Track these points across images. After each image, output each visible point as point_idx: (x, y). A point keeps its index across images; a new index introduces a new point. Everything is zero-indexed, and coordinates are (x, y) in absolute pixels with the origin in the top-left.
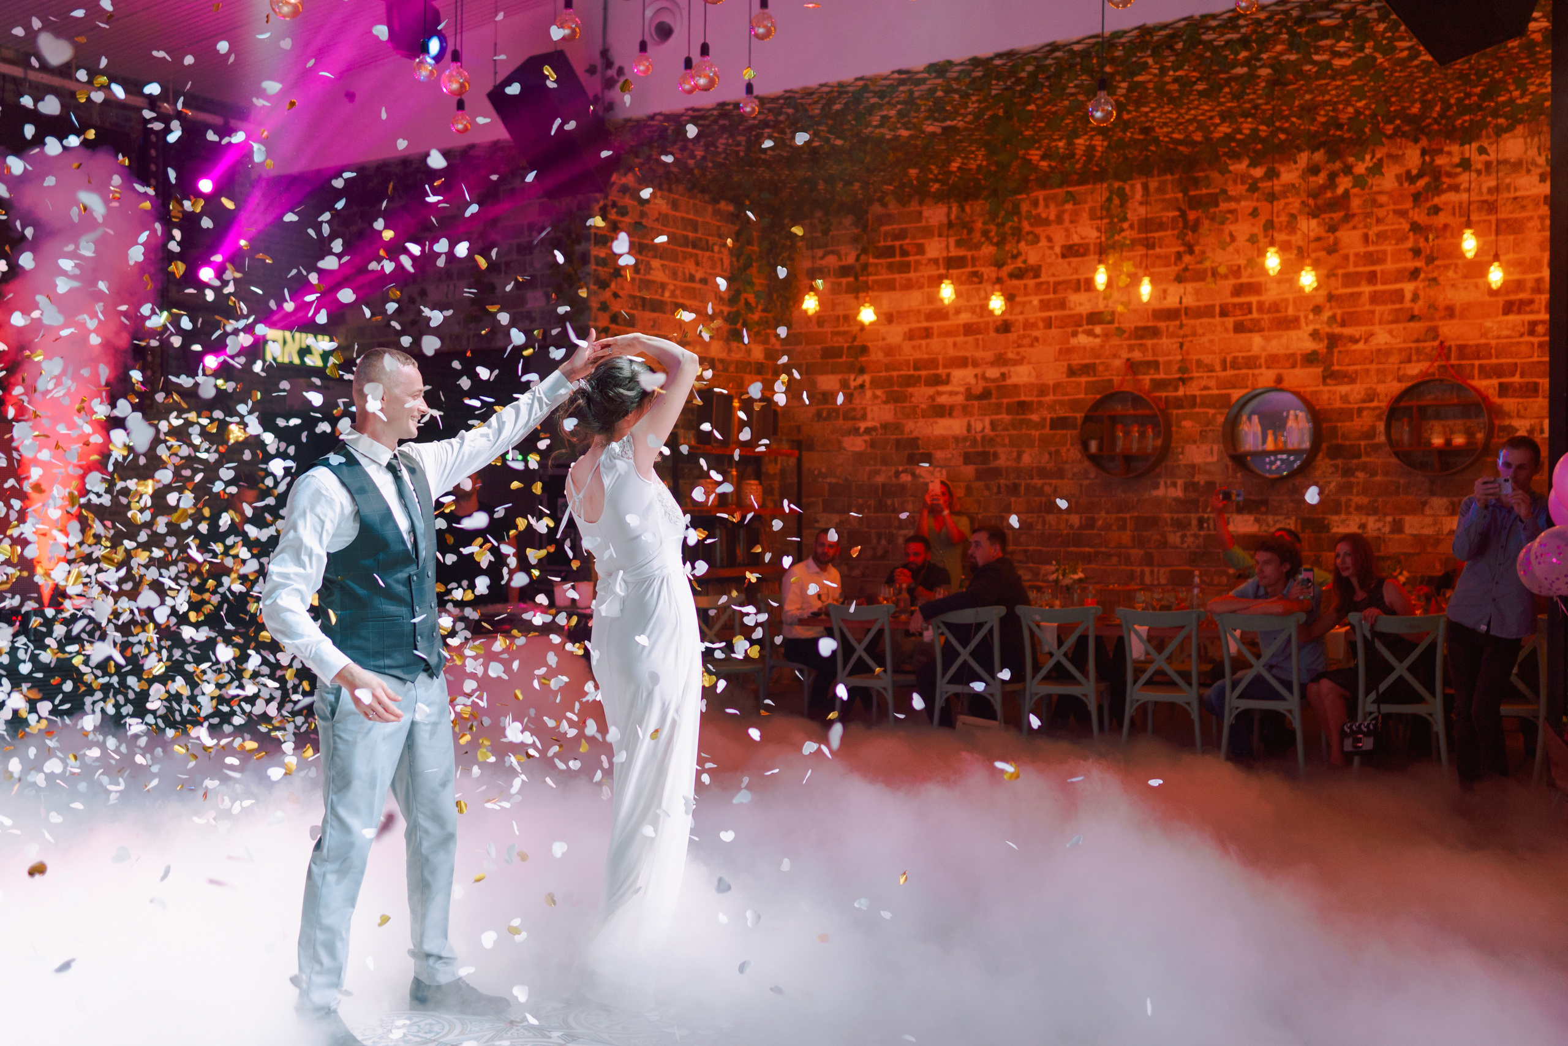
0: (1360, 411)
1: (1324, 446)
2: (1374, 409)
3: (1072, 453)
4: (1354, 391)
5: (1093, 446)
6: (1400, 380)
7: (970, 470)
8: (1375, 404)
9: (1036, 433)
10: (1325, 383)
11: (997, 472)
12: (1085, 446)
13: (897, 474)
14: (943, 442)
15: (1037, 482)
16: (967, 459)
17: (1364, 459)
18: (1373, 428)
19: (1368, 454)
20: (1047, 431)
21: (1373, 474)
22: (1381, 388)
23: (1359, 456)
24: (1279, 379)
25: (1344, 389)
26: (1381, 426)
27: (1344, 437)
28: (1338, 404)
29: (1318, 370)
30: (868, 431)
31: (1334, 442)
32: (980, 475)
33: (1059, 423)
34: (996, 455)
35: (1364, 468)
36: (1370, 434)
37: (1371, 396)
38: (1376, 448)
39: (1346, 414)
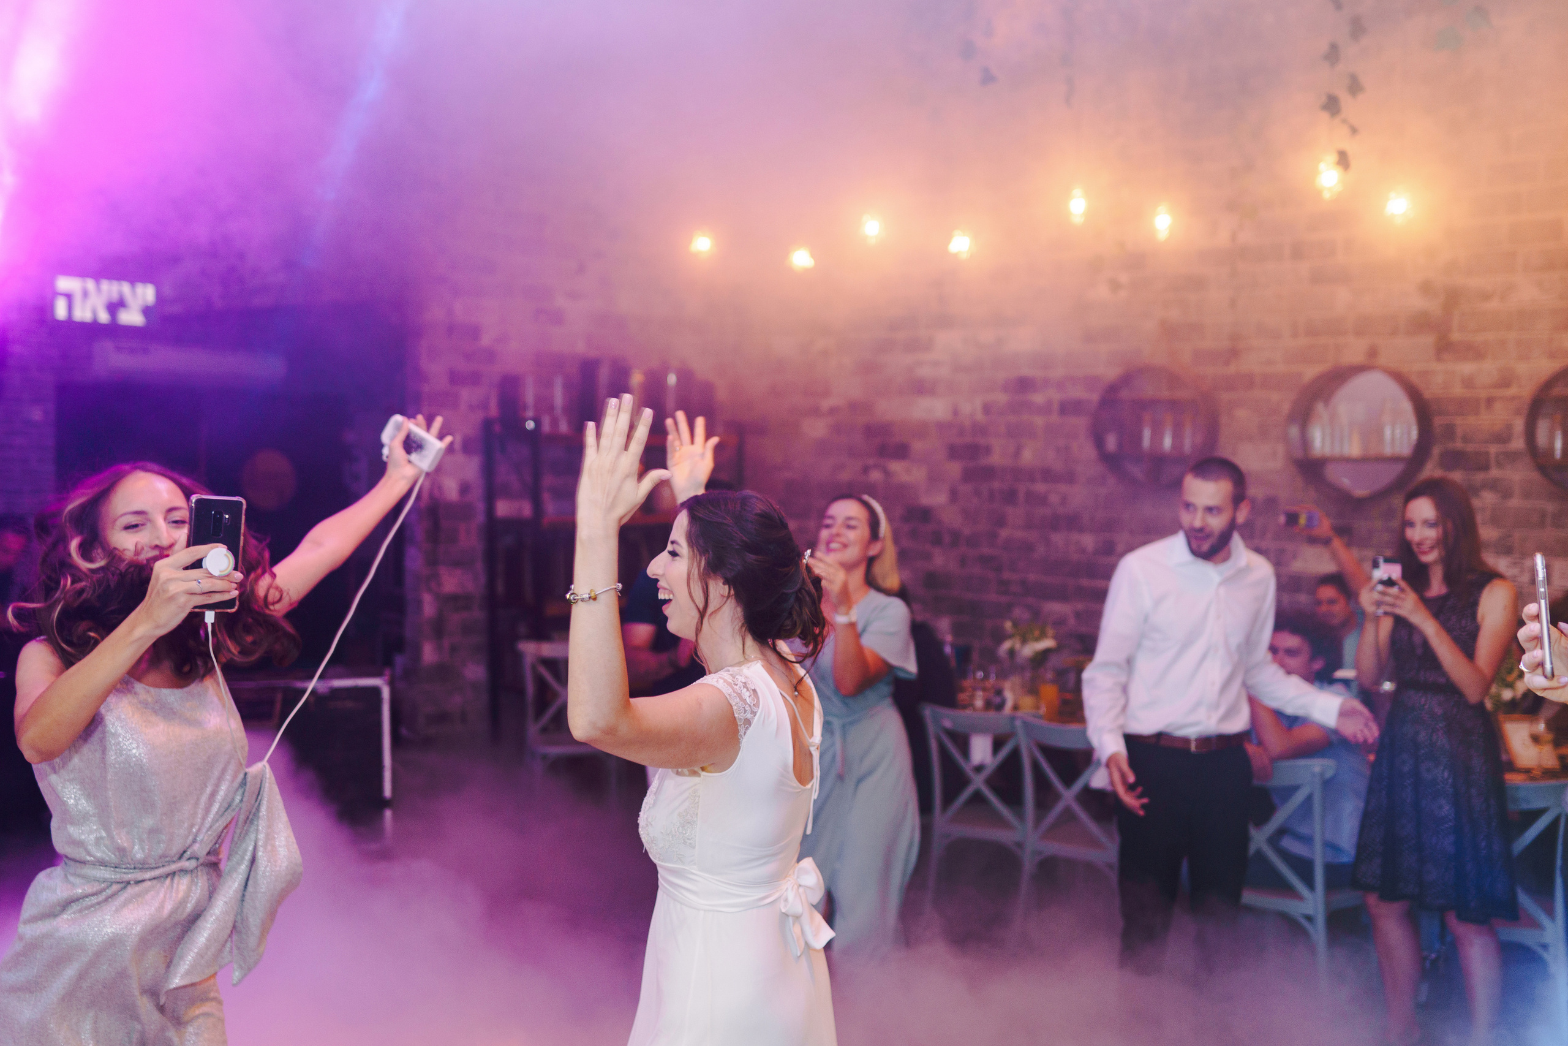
0: (1490, 401)
1: (1436, 451)
2: (1513, 398)
3: (1085, 451)
4: (1485, 370)
5: (1111, 442)
6: (1552, 355)
7: (955, 469)
8: (1513, 391)
9: (1039, 421)
10: (1439, 358)
11: (989, 473)
12: (1099, 442)
13: (866, 470)
14: (921, 430)
15: (1040, 487)
16: (954, 452)
17: (1495, 473)
18: (1509, 427)
19: (1499, 465)
20: (1055, 418)
21: (1507, 494)
22: (1522, 368)
23: (1486, 468)
24: (1373, 352)
25: (1467, 368)
26: (1519, 425)
27: (1466, 439)
28: (1458, 391)
29: (1428, 340)
30: (833, 411)
31: (1451, 446)
32: (969, 476)
33: (1068, 408)
34: (988, 450)
35: (1494, 485)
36: (1502, 437)
37: (1505, 382)
38: (1512, 457)
39: (1467, 406)
